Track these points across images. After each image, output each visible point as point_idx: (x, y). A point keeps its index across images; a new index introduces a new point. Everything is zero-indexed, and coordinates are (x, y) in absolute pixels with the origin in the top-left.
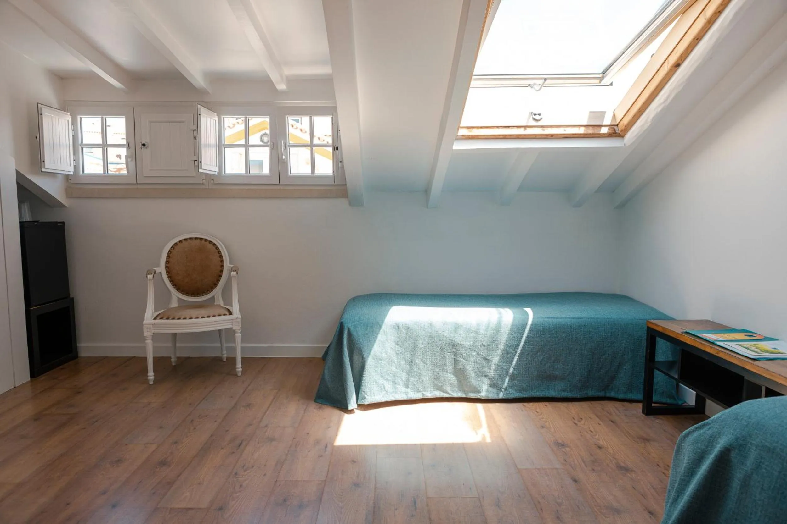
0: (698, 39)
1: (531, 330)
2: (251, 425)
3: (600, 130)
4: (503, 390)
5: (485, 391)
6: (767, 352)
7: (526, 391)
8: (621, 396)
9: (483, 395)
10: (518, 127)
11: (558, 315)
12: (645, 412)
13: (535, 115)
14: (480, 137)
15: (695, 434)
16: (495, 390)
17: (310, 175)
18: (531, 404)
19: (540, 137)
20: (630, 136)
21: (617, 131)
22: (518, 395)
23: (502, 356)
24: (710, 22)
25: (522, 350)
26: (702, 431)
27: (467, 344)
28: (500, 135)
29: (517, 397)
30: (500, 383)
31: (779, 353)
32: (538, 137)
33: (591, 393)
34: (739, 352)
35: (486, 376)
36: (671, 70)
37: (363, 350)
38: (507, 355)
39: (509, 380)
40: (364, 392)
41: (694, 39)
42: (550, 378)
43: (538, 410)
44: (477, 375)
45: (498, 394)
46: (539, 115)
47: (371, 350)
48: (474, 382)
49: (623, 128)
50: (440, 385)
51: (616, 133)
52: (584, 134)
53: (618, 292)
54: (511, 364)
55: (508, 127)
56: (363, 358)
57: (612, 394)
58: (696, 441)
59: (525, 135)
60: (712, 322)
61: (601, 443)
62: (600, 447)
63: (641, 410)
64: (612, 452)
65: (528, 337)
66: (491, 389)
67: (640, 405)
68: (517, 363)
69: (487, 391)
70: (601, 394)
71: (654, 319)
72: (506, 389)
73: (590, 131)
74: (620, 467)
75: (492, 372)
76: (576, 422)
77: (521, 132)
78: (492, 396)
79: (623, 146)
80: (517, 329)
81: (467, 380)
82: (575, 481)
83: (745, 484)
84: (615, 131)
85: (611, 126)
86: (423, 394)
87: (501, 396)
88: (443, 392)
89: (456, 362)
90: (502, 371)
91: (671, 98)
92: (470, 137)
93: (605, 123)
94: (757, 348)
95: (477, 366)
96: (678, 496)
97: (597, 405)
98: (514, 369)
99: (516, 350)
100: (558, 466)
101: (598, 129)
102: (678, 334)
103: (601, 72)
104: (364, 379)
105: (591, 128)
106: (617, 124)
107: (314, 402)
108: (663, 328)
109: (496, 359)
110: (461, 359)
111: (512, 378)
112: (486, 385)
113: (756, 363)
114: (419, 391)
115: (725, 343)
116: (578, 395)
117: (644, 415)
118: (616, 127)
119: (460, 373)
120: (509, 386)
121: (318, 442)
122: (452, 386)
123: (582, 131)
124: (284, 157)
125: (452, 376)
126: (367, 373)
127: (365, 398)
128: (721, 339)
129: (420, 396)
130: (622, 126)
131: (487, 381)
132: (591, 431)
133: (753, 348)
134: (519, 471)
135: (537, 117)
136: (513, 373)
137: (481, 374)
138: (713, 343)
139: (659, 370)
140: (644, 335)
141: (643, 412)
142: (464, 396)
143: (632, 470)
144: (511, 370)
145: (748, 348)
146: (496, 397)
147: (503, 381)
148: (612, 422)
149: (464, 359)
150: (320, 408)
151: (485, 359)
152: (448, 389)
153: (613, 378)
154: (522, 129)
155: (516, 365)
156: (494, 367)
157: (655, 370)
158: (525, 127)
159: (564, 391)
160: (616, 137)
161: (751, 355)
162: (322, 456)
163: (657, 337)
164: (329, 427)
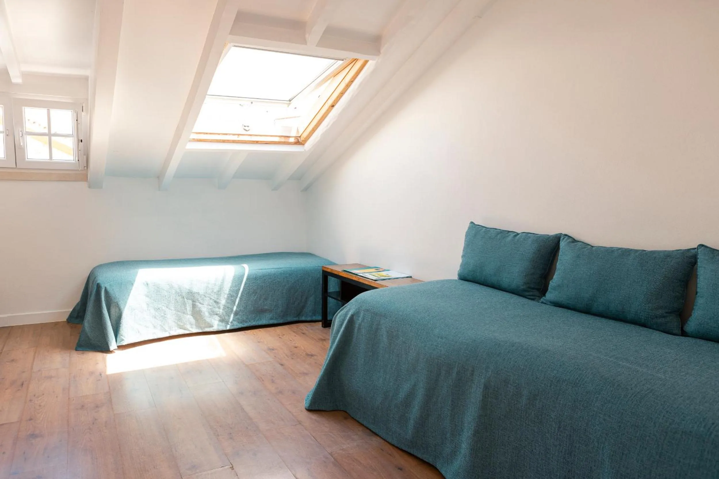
0: (342, 93)
1: (247, 279)
2: (24, 372)
3: (289, 140)
4: (229, 323)
5: (216, 326)
6: (383, 276)
7: (246, 322)
8: (309, 319)
9: (215, 328)
10: (234, 135)
11: (266, 267)
12: (323, 326)
13: (245, 126)
14: (206, 141)
15: (340, 313)
16: (224, 324)
17: (48, 160)
18: (250, 331)
19: (249, 142)
20: (309, 145)
21: (300, 141)
22: (240, 326)
23: (228, 298)
24: (348, 86)
25: (242, 293)
26: (343, 311)
27: (202, 292)
28: (220, 140)
29: (240, 327)
30: (227, 318)
31: (389, 276)
32: (247, 142)
33: (290, 319)
34: (366, 277)
35: (217, 314)
36: (329, 108)
37: (120, 303)
38: (231, 298)
39: (234, 315)
40: (122, 335)
41: (340, 93)
42: (261, 311)
43: (255, 333)
44: (210, 314)
45: (226, 326)
46: (248, 126)
47: (126, 302)
48: (208, 320)
49: (304, 139)
50: (182, 324)
51: (299, 142)
52: (278, 142)
53: (305, 251)
54: (234, 303)
55: (226, 134)
56: (120, 309)
57: (303, 318)
58: (340, 316)
59: (238, 141)
60: (360, 264)
61: (296, 345)
62: (296, 347)
63: (321, 326)
64: (303, 348)
65: (246, 284)
66: (221, 323)
67: (321, 323)
68: (239, 303)
69: (218, 325)
70: (295, 319)
71: (326, 265)
72: (232, 322)
73: (283, 140)
74: (308, 355)
75: (221, 311)
76: (281, 337)
77: (235, 138)
78: (221, 328)
79: (303, 150)
80: (238, 280)
81: (202, 318)
82: (282, 365)
83: (359, 329)
84: (298, 141)
85: (296, 137)
86: (170, 333)
87: (228, 328)
88: (185, 329)
89: (194, 306)
90: (228, 310)
91: (330, 125)
92: (199, 140)
93: (291, 135)
94: (378, 275)
95: (210, 307)
96: (332, 345)
97: (294, 326)
98: (237, 307)
99: (237, 294)
100: (271, 360)
101: (288, 138)
102: (339, 272)
103: (288, 100)
104: (121, 325)
105: (283, 138)
106: (299, 136)
107: (75, 351)
108: (332, 270)
109: (223, 302)
110: (198, 304)
111: (236, 314)
112: (217, 321)
113: (377, 282)
114: (166, 331)
115: (364, 274)
116: (281, 321)
117: (323, 328)
118: (299, 138)
119: (197, 314)
120: (233, 320)
121: (92, 373)
122: (191, 324)
123: (277, 139)
124: (22, 144)
125: (191, 317)
126: (124, 321)
127: (123, 340)
128: (361, 272)
129: (167, 335)
130: (302, 138)
131: (217, 318)
132: (291, 341)
133: (377, 275)
134: (247, 366)
135: (247, 128)
136: (236, 310)
137: (213, 313)
138: (357, 275)
139: (330, 297)
140: (320, 276)
141: (322, 326)
142: (200, 331)
143: (315, 355)
144: (235, 308)
145: (374, 275)
146: (224, 329)
147: (229, 316)
148: (303, 334)
149: (200, 303)
150: (83, 353)
151: (215, 302)
152: (188, 326)
153: (303, 307)
154: (237, 136)
155: (238, 304)
156: (222, 307)
157: (328, 298)
158: (239, 135)
159: (271, 319)
160: (299, 144)
161: (374, 278)
162: (99, 380)
163: (328, 276)
164: (97, 363)
